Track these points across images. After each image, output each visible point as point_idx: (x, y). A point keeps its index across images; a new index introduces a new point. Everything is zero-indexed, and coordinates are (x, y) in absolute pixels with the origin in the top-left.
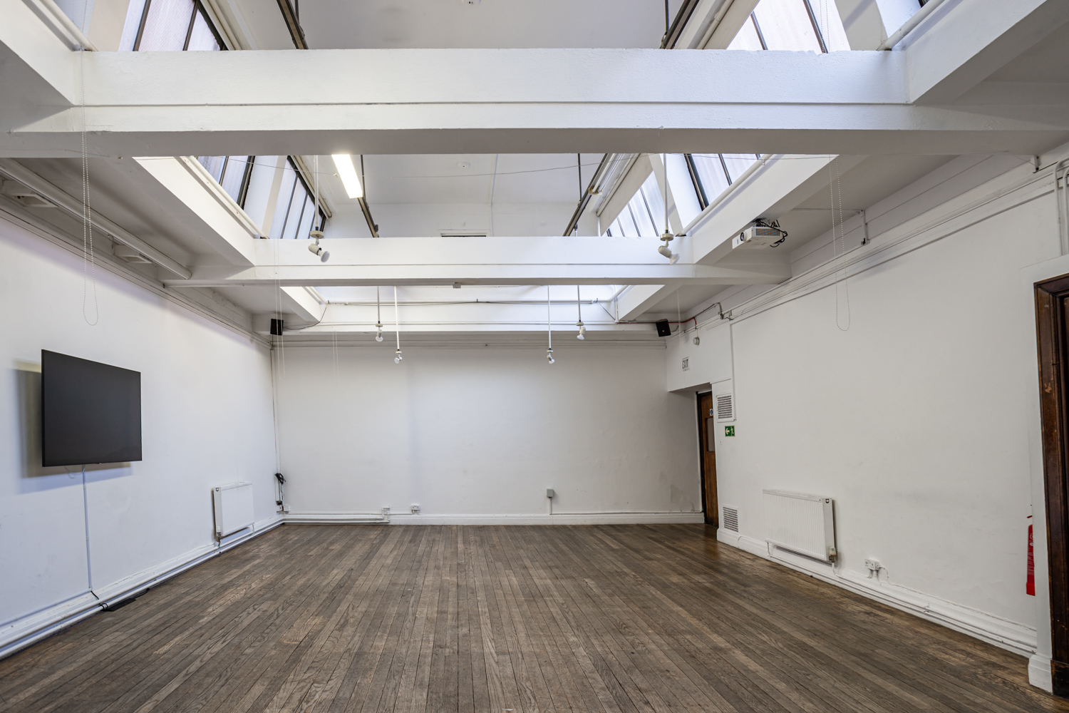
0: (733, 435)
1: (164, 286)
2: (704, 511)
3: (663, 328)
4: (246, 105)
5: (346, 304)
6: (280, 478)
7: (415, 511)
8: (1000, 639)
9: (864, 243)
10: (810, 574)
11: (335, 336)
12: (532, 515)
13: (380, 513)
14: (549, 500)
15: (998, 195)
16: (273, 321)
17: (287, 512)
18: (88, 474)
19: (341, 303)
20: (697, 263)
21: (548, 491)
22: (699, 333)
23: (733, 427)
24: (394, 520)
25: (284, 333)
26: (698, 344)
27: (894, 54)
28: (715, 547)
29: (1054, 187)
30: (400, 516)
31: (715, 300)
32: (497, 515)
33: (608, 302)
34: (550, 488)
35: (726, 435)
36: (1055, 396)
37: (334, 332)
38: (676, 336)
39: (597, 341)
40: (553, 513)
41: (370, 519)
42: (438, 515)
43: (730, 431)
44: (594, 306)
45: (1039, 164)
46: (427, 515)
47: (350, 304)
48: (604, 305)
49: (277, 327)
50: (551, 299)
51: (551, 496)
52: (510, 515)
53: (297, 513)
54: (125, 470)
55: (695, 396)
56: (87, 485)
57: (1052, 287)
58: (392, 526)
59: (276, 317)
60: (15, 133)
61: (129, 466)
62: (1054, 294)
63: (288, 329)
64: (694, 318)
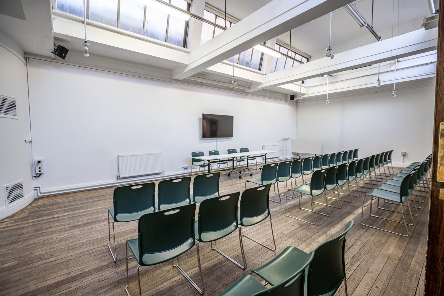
1: (246, 93)
5: (314, 86)
14: (402, 157)
16: (291, 96)
18: (217, 140)
19: (312, 86)
21: (402, 153)
25: (295, 99)
34: (402, 151)
40: (404, 162)
49: (293, 97)
51: (404, 155)
54: (230, 139)
56: (217, 142)
59: (292, 94)
61: (231, 139)
63: (296, 97)
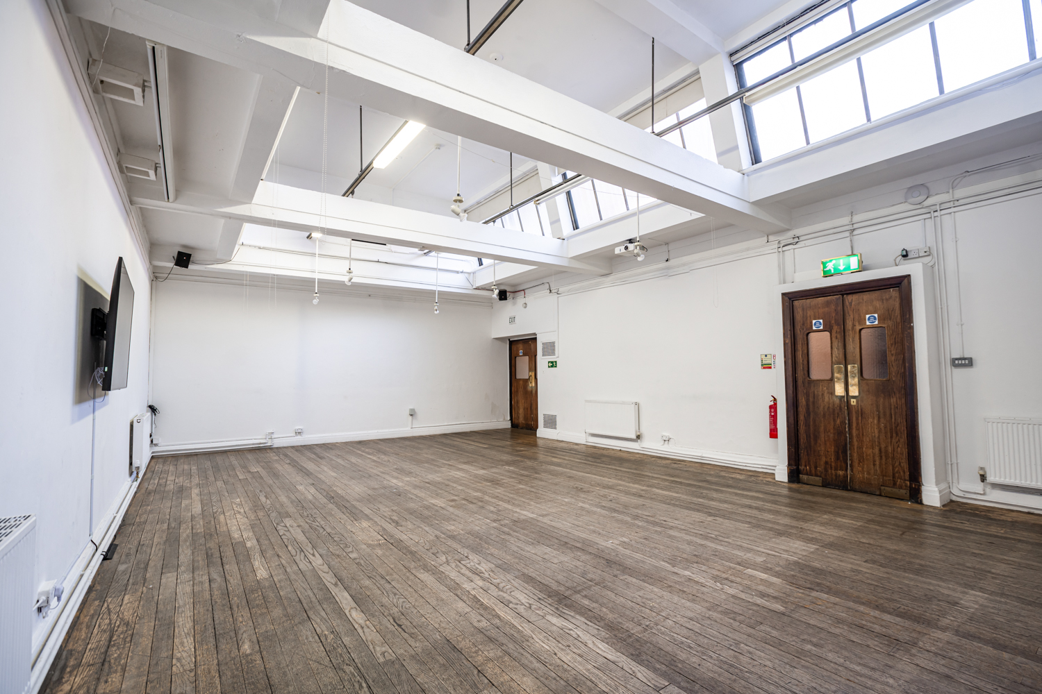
0: (556, 367)
2: (511, 419)
3: (503, 295)
4: (463, 93)
5: (259, 248)
6: (153, 409)
7: (299, 433)
8: (745, 465)
9: (667, 261)
10: (619, 449)
11: (246, 275)
12: (397, 430)
13: (264, 437)
14: (410, 417)
15: (748, 249)
16: (181, 254)
17: (156, 445)
19: (255, 247)
20: (571, 258)
21: (411, 410)
22: (527, 300)
23: (556, 362)
24: (277, 443)
26: (525, 307)
27: (745, 176)
28: (536, 441)
29: (776, 250)
30: (284, 439)
31: (545, 281)
32: (370, 432)
33: (469, 273)
34: (412, 408)
35: (549, 367)
36: (790, 344)
37: (247, 272)
38: (509, 301)
39: (450, 300)
40: (412, 427)
41: (253, 444)
42: (319, 435)
43: (553, 364)
44: (460, 274)
45: (768, 239)
46: (309, 436)
47: (264, 248)
48: (466, 275)
49: (185, 260)
50: (439, 267)
51: (412, 414)
52: (380, 431)
53: (168, 445)
55: (508, 342)
57: (790, 296)
58: (277, 448)
60: (246, 39)
62: (790, 299)
64: (523, 290)
